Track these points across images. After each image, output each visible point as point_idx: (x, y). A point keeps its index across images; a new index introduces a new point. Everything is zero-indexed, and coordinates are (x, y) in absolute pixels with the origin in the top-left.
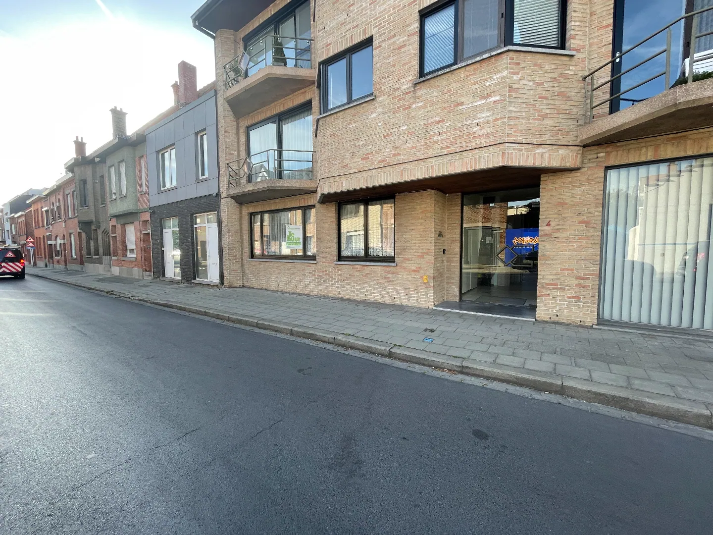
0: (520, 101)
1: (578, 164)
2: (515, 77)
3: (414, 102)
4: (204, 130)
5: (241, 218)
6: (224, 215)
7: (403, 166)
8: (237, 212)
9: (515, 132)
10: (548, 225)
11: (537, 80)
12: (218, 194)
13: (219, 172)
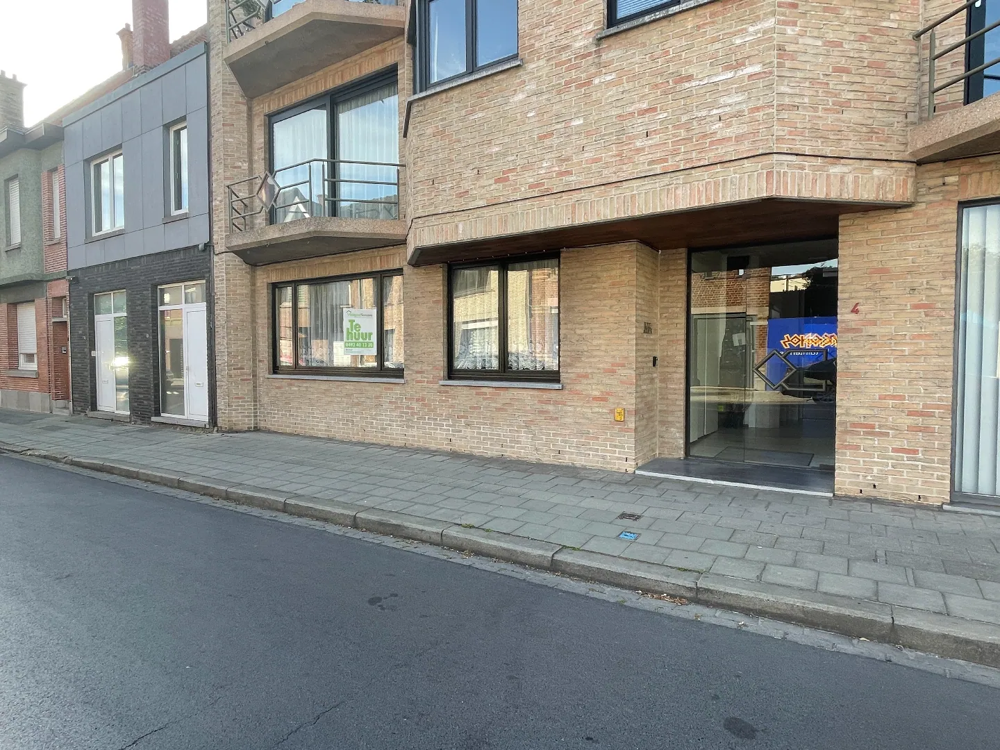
0: (799, 74)
1: (908, 196)
2: (789, 30)
3: (598, 74)
4: (183, 119)
5: (253, 293)
6: (220, 287)
7: (576, 195)
8: (247, 281)
9: (790, 133)
10: (855, 311)
11: (831, 36)
12: (208, 246)
13: (210, 202)
